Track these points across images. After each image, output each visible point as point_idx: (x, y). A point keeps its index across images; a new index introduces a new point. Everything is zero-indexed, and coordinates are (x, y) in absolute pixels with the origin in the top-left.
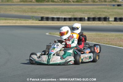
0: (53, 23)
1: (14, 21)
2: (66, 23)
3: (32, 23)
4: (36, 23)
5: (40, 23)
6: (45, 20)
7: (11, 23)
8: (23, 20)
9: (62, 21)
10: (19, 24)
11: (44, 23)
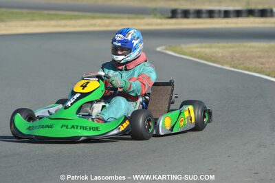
0: (195, 24)
1: (107, 21)
2: (227, 23)
3: (148, 24)
4: (157, 25)
5: (167, 24)
6: (182, 17)
7: (100, 26)
8: (129, 18)
9: (220, 17)
10: (117, 26)
11: (176, 24)
